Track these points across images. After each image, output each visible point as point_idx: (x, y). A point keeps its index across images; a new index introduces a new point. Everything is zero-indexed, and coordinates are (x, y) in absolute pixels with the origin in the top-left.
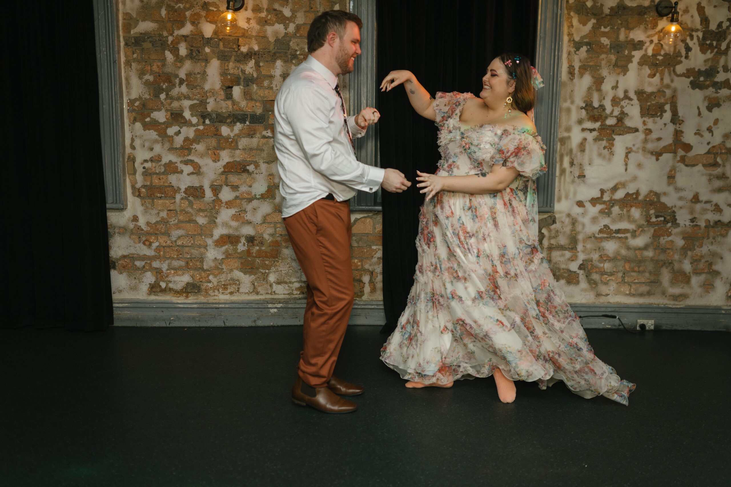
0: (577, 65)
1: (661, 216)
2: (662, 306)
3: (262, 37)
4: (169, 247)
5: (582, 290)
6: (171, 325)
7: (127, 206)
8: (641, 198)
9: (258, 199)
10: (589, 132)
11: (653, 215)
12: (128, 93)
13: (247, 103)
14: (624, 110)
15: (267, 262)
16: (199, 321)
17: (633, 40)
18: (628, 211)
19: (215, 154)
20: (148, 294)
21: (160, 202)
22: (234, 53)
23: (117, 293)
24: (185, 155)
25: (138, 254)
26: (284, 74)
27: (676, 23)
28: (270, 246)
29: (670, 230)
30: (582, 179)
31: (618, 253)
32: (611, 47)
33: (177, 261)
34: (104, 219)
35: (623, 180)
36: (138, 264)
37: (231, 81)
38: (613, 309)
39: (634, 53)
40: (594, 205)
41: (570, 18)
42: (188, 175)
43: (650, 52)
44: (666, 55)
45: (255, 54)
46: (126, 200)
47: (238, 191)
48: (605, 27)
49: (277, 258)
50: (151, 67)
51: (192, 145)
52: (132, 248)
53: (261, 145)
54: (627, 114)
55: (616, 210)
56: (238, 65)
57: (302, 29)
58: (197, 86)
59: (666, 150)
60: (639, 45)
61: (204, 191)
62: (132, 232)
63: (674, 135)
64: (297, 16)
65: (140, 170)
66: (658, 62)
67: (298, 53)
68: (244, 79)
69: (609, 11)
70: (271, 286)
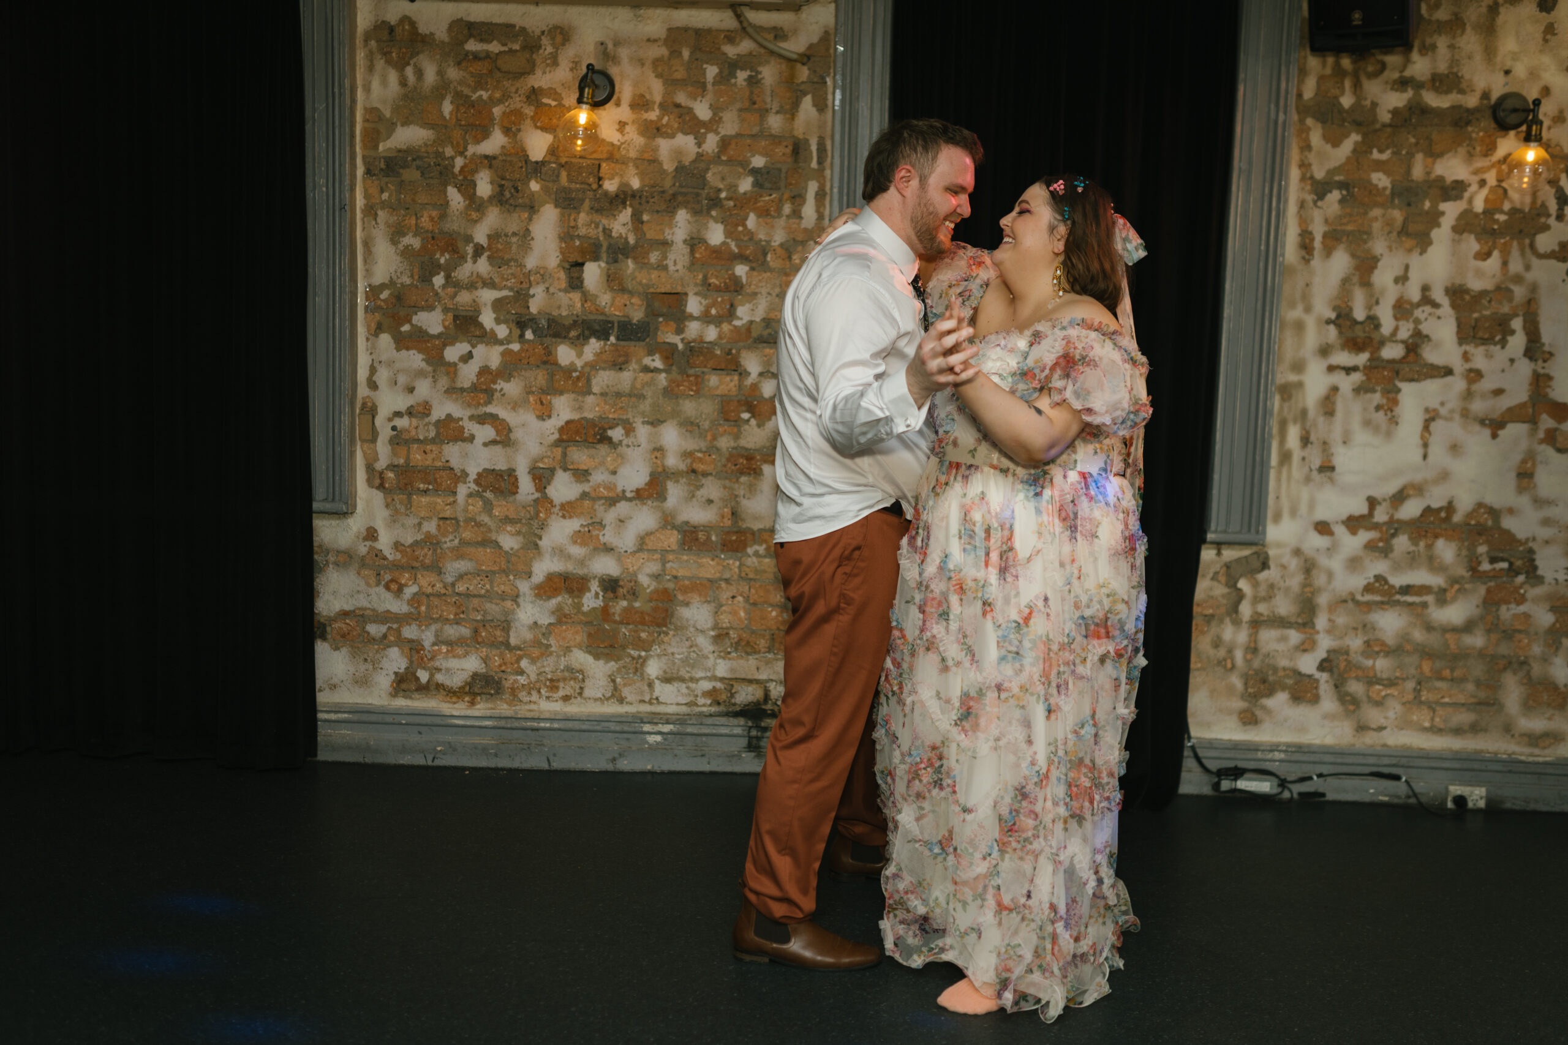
0: (1318, 230)
1: (1503, 560)
2: (1504, 756)
3: (648, 162)
4: (439, 595)
5: (1325, 717)
6: (437, 763)
7: (355, 506)
8: (1457, 518)
9: (630, 500)
10: (1343, 373)
11: (1485, 556)
12: (368, 272)
13: (614, 299)
14: (1421, 327)
15: (643, 635)
16: (496, 755)
17: (1441, 179)
18: (1429, 547)
19: (542, 403)
20: (391, 694)
21: (424, 500)
22: (590, 194)
23: (327, 689)
24: (479, 404)
25: (374, 610)
26: (692, 238)
27: (1536, 144)
28: (651, 601)
29: (1522, 591)
30: (1328, 474)
31: (1405, 637)
32: (1393, 194)
33: (455, 626)
34: (307, 532)
35: (1418, 478)
36: (374, 629)
37: (582, 251)
38: (1394, 761)
39: (1444, 206)
40: (1353, 531)
41: (1304, 131)
42: (485, 445)
43: (1479, 206)
44: (1514, 211)
45: (633, 196)
46: (354, 496)
47: (588, 481)
48: (1381, 151)
49: (666, 626)
50: (417, 219)
51: (495, 383)
52: (361, 596)
53: (639, 386)
54: (1427, 336)
55: (1402, 543)
56: (597, 217)
57: (733, 146)
58: (512, 259)
59: (1513, 415)
60: (1454, 190)
61: (517, 479)
62: (363, 563)
63: (1531, 385)
64: (724, 119)
65: (385, 433)
66: (1496, 227)
67: (723, 195)
68: (610, 247)
69: (1390, 116)
70: (650, 685)
